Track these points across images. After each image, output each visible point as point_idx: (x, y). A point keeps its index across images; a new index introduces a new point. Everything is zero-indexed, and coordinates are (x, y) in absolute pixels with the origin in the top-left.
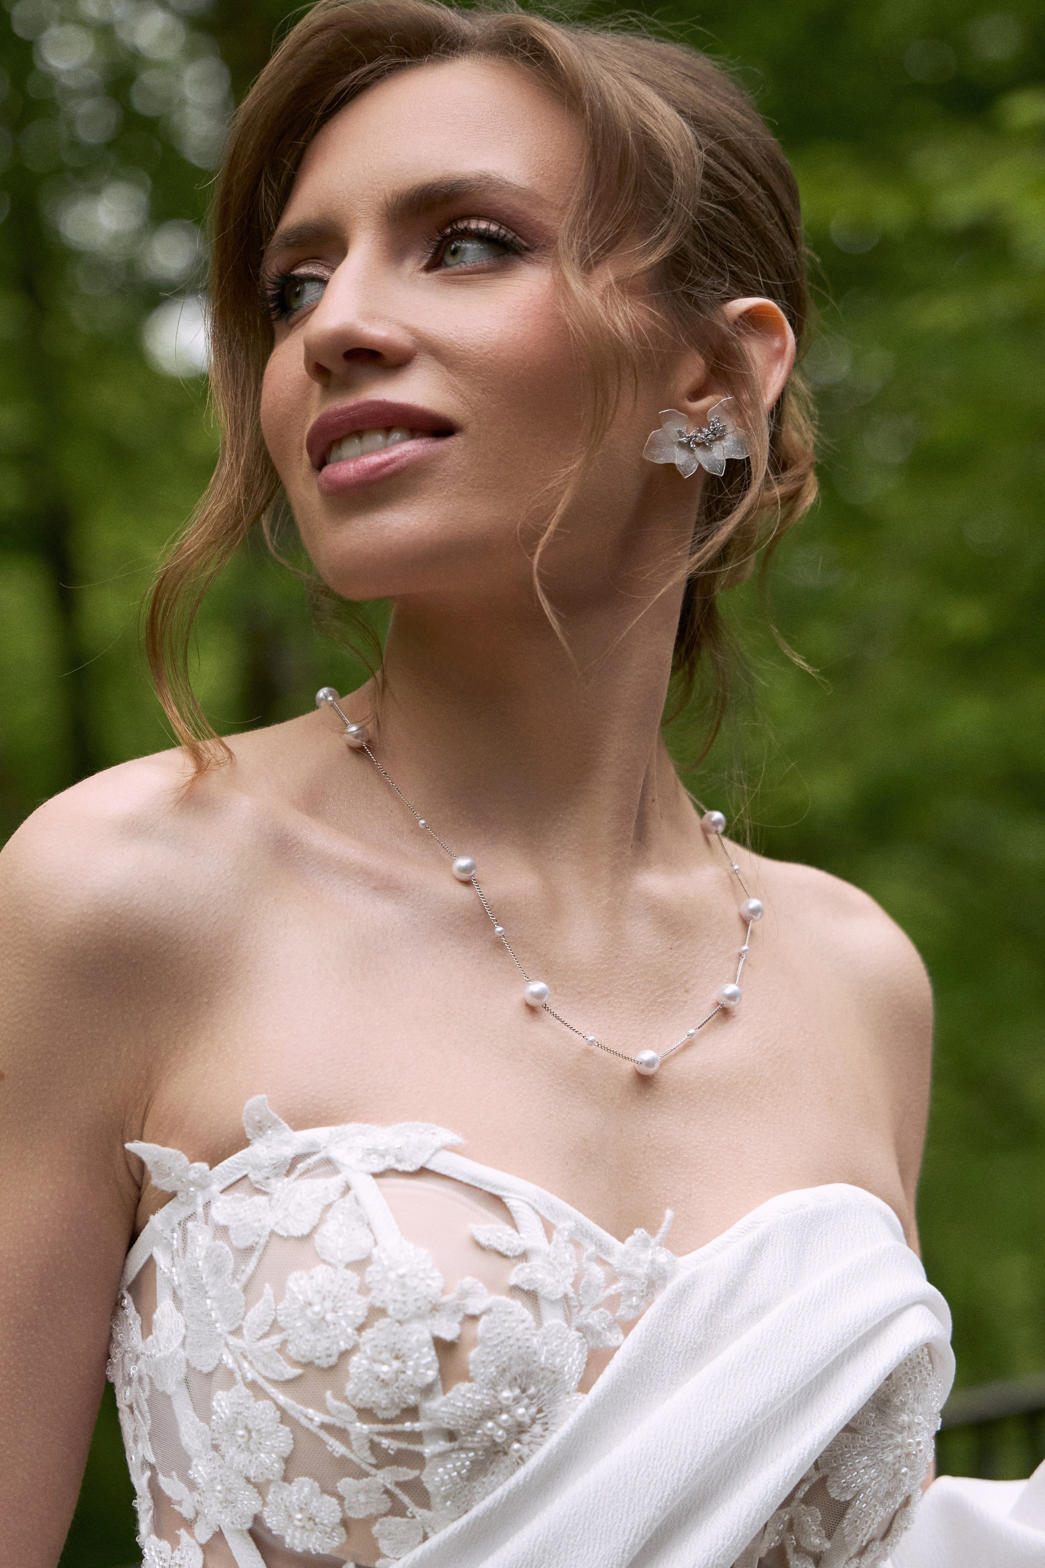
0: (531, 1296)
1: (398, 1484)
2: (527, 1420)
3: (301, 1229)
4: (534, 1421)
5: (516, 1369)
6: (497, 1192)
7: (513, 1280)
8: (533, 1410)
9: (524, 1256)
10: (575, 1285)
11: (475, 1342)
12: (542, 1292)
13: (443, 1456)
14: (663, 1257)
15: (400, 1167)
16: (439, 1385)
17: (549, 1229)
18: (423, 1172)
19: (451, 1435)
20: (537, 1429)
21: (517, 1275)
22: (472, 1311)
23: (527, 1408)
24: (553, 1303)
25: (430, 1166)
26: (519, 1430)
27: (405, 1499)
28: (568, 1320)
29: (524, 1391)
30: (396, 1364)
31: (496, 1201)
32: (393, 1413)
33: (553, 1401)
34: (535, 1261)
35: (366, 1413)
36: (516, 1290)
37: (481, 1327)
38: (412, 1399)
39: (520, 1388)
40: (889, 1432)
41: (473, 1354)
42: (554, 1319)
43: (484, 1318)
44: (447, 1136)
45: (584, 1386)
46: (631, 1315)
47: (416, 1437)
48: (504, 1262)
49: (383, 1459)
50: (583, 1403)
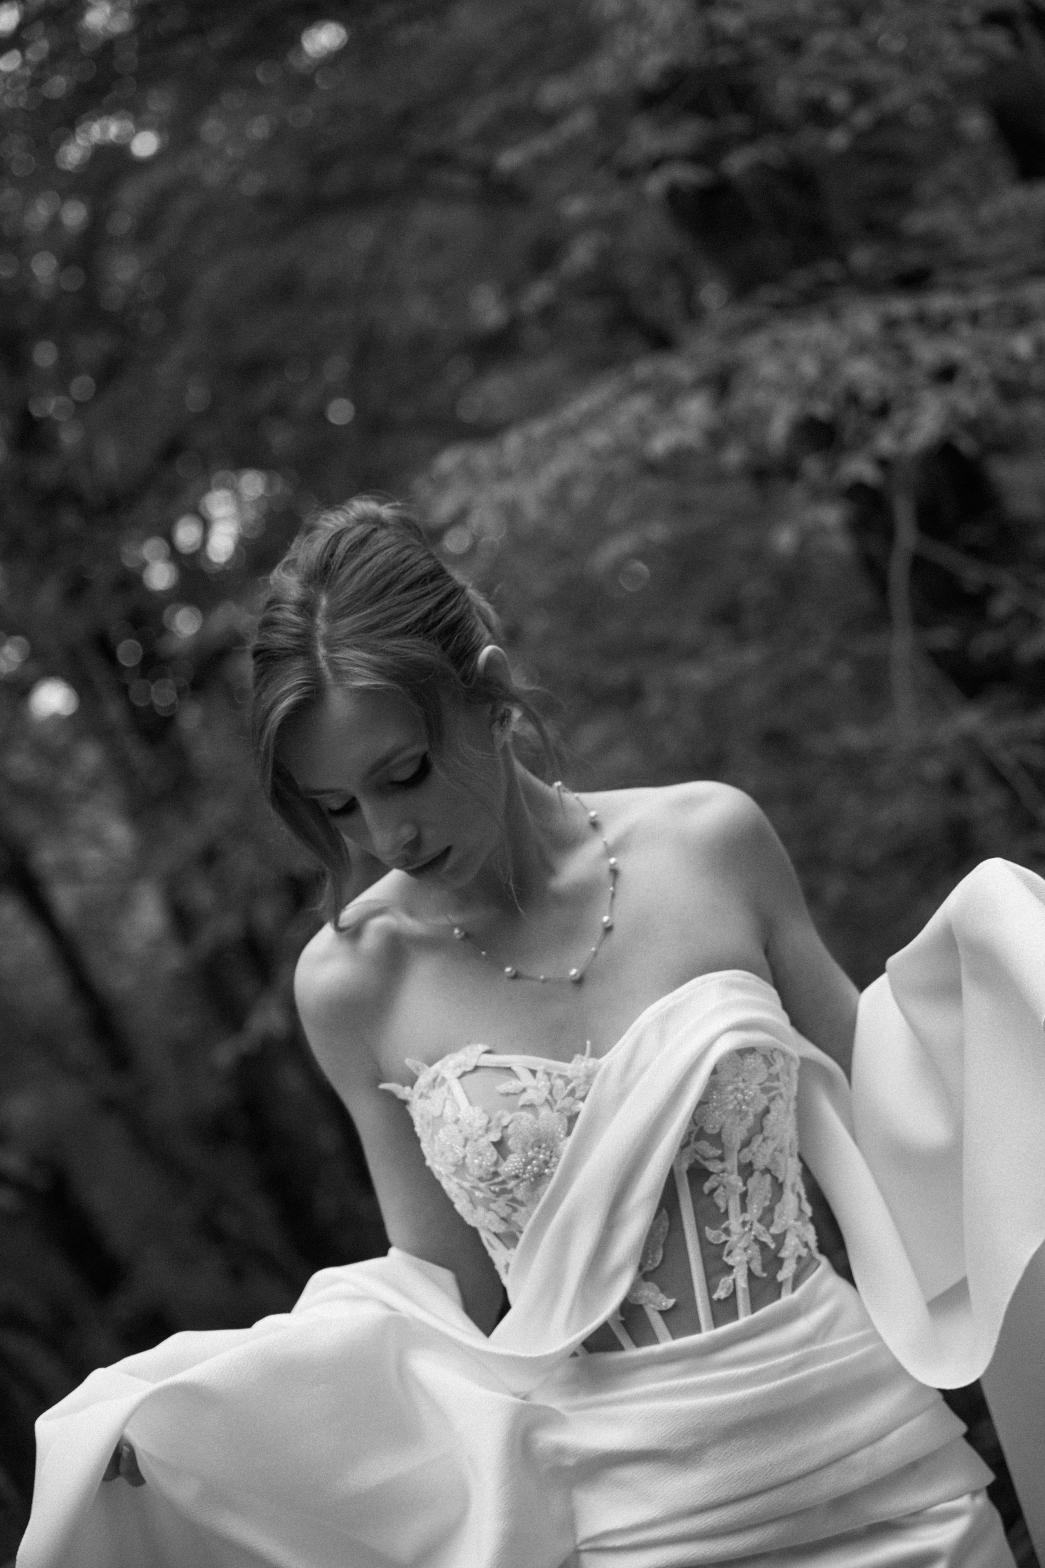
0: (530, 1107)
1: (509, 1201)
2: (548, 1158)
3: (438, 1113)
4: (551, 1157)
5: (532, 1140)
6: (508, 1066)
7: (521, 1103)
8: (548, 1153)
9: (524, 1090)
10: (551, 1093)
11: (510, 1136)
12: (536, 1103)
13: (517, 1186)
14: (591, 1062)
15: (468, 1069)
16: (501, 1159)
17: (534, 1072)
18: (476, 1068)
19: (517, 1177)
20: (554, 1159)
21: (523, 1100)
22: (505, 1124)
23: (544, 1154)
24: (542, 1105)
25: (480, 1064)
26: (546, 1163)
27: (514, 1205)
28: (552, 1109)
29: (540, 1147)
30: (480, 1158)
31: (508, 1070)
32: (489, 1177)
33: (556, 1145)
34: (529, 1091)
35: (481, 1179)
36: (524, 1107)
37: (510, 1130)
38: (492, 1169)
39: (537, 1146)
40: (725, 1096)
41: (510, 1143)
42: (544, 1112)
43: (511, 1126)
44: (482, 1047)
45: (568, 1133)
46: (584, 1093)
47: (503, 1182)
48: (516, 1097)
49: (498, 1194)
50: (570, 1140)
